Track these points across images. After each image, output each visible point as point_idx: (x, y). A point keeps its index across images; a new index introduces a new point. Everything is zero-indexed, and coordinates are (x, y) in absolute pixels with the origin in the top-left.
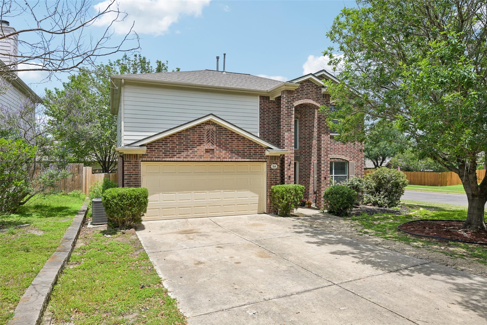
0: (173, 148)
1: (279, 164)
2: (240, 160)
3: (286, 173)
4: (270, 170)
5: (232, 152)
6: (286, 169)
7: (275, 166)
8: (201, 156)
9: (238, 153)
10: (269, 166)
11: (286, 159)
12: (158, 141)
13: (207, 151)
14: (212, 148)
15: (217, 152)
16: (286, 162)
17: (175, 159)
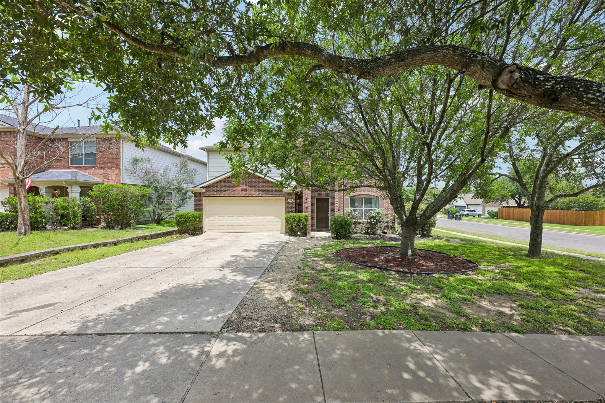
0: (221, 189)
1: (294, 198)
2: (265, 195)
3: (303, 205)
4: (287, 203)
5: (259, 190)
6: (303, 202)
7: (291, 200)
8: (238, 193)
9: (263, 191)
10: (287, 200)
11: (304, 195)
12: (212, 185)
13: (242, 190)
14: (245, 188)
15: (249, 191)
16: (304, 197)
17: (222, 195)
